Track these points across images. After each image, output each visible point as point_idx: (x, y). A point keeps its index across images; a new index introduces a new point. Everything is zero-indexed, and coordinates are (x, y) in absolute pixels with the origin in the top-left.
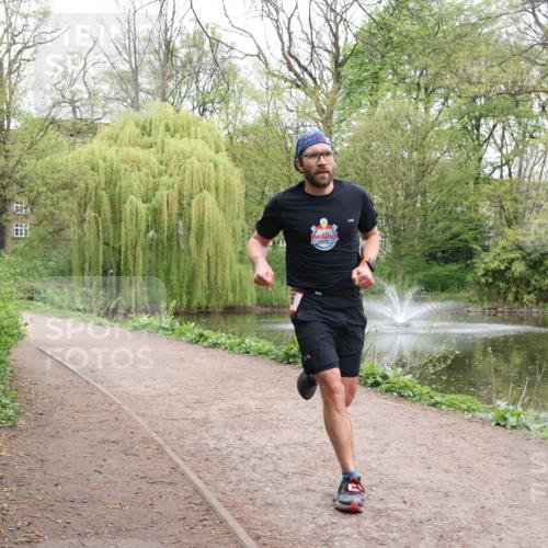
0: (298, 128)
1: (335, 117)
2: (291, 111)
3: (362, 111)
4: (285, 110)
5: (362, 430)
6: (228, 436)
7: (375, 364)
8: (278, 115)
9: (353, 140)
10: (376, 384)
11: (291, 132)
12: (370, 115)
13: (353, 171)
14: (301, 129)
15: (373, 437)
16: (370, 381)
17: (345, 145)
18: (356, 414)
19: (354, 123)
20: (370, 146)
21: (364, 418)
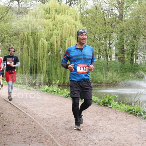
0: (109, 10)
1: (125, 5)
2: (106, 3)
3: (136, 2)
4: (104, 3)
5: (134, 134)
6: (79, 135)
7: (140, 107)
8: (101, 5)
9: (132, 15)
10: (141, 115)
11: (106, 12)
12: (139, 4)
13: (132, 27)
14: (111, 11)
15: (139, 137)
16: (138, 114)
17: (129, 17)
18: (132, 127)
19: (133, 8)
20: (139, 17)
21: (136, 129)
